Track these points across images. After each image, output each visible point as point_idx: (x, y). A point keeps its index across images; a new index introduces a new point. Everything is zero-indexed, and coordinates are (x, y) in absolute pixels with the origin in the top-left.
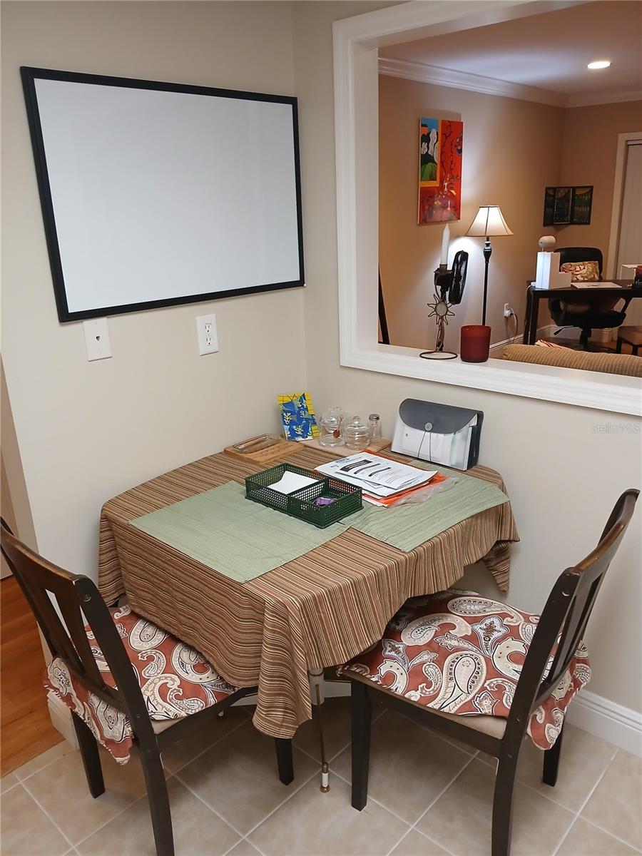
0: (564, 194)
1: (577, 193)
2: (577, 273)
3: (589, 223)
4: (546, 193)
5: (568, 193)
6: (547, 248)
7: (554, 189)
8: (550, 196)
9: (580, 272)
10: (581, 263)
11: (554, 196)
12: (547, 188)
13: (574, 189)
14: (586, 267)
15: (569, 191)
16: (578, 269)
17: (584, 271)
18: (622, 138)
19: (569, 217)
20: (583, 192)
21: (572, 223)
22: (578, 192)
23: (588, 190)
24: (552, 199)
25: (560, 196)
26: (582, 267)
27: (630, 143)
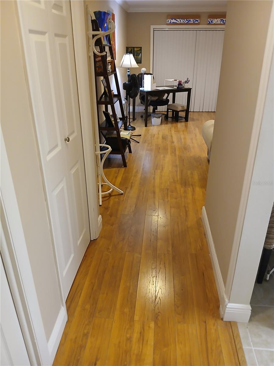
0: (130, 50)
3: (141, 63)
5: (132, 50)
13: (134, 48)
18: (152, 27)
20: (138, 49)
22: (135, 49)
27: (154, 30)
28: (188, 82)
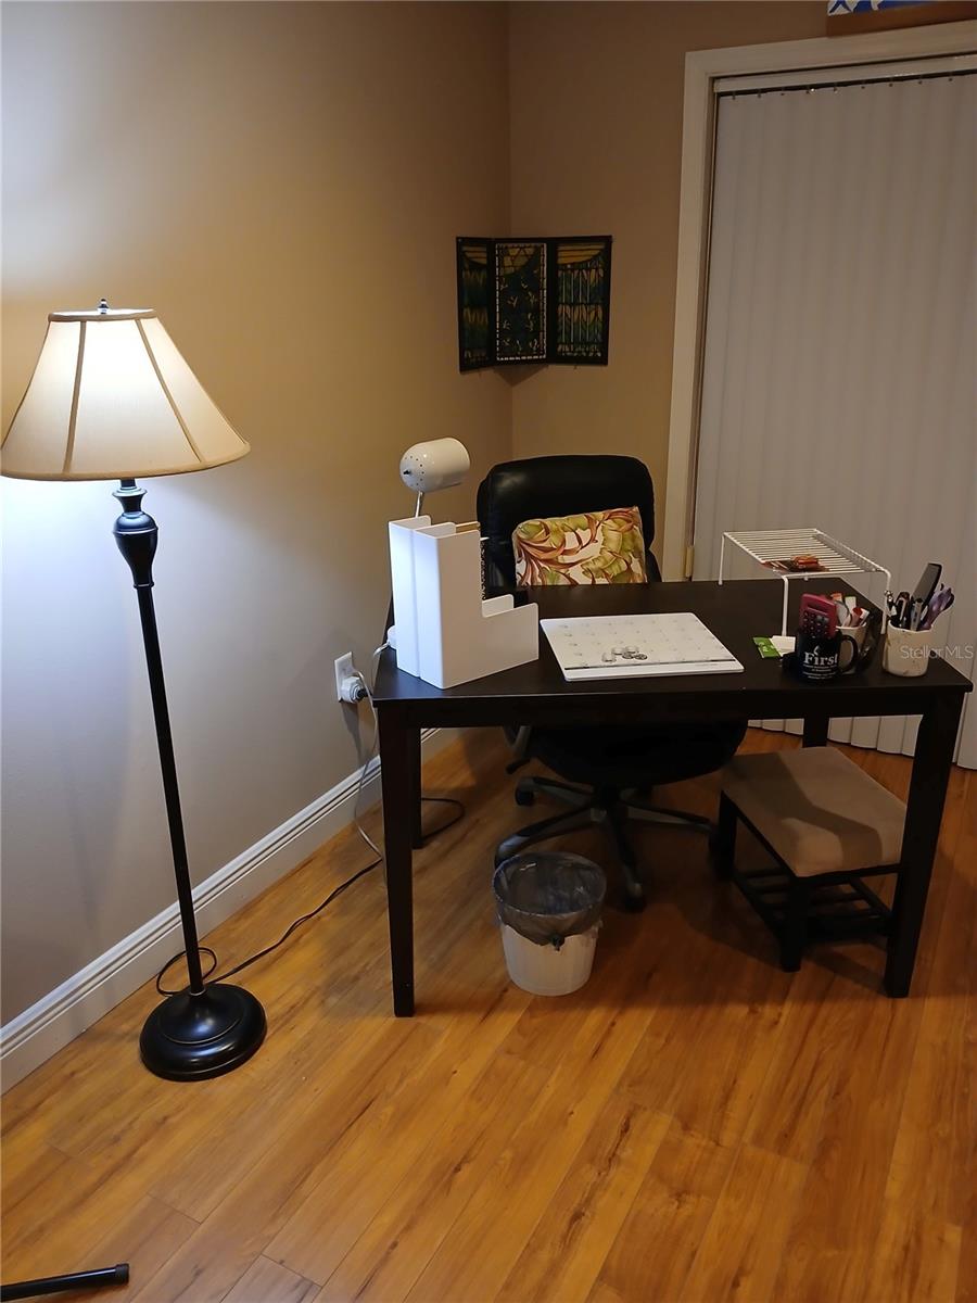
0: (521, 261)
1: (561, 261)
2: (568, 559)
3: (603, 361)
4: (461, 256)
5: (534, 261)
6: (434, 499)
7: (488, 244)
8: (475, 267)
9: (583, 554)
10: (582, 519)
11: (490, 267)
12: (462, 242)
13: (554, 244)
14: (599, 537)
15: (538, 250)
16: (571, 543)
17: (593, 551)
18: (699, 66)
19: (544, 336)
20: (585, 256)
21: (555, 358)
22: (567, 256)
23: (595, 249)
24: (481, 277)
25: (510, 270)
26: (585, 535)
27: (722, 87)
28: (930, 617)
